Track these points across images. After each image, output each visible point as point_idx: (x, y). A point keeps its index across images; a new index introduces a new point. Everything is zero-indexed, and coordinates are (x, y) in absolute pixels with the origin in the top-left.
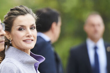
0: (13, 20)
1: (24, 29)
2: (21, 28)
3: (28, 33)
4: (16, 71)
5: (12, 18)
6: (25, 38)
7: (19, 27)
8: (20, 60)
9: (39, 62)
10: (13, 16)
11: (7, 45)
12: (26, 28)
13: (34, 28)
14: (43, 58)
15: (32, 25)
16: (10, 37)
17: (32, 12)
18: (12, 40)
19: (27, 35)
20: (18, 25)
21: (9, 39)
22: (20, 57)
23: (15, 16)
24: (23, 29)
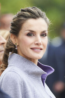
0: (22, 23)
1: (34, 35)
2: (31, 34)
3: (37, 41)
4: (20, 82)
5: (21, 20)
6: (34, 46)
7: (28, 32)
8: (25, 69)
9: (47, 73)
10: (22, 18)
11: (11, 52)
12: (35, 34)
13: (46, 35)
14: (52, 70)
15: (44, 32)
16: (16, 41)
17: (45, 15)
18: (18, 46)
19: (36, 42)
20: (27, 29)
21: (15, 44)
22: (25, 66)
23: (25, 19)
24: (32, 35)
